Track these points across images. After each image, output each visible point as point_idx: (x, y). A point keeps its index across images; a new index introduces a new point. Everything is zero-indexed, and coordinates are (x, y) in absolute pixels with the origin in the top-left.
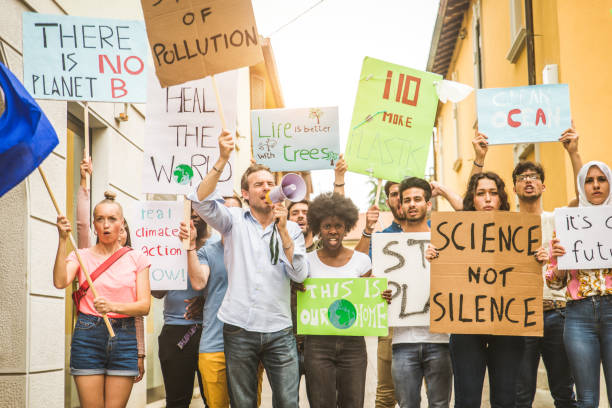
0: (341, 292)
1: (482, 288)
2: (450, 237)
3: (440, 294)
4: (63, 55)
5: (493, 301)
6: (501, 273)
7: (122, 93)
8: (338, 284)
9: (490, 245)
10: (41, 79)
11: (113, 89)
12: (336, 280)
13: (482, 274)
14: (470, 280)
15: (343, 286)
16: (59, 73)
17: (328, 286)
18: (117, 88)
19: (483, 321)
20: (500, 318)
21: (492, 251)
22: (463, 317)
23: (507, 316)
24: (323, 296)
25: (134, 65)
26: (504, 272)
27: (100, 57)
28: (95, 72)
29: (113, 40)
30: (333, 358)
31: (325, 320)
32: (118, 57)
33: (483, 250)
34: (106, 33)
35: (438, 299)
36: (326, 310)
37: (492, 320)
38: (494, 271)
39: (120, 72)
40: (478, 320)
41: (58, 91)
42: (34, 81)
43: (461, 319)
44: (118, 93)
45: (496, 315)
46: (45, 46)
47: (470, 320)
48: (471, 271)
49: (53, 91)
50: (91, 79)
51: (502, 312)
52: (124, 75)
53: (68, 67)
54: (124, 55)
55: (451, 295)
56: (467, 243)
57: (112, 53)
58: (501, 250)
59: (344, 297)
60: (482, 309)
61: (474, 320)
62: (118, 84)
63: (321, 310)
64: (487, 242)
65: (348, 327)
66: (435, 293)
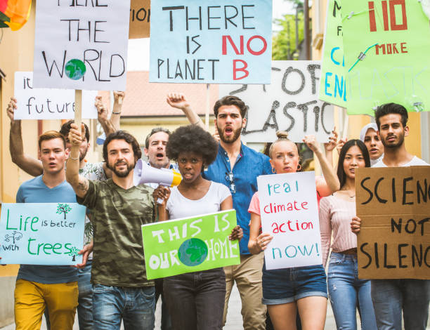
0: (189, 231)
1: (405, 238)
2: (373, 191)
3: (366, 244)
4: (188, 38)
5: (414, 248)
6: (419, 223)
7: (244, 74)
8: (186, 225)
9: (409, 198)
10: (165, 63)
11: (235, 70)
12: (184, 222)
13: (403, 224)
14: (393, 231)
15: (191, 226)
16: (183, 56)
17: (176, 228)
18: (238, 70)
19: (405, 266)
20: (420, 264)
21: (412, 203)
22: (387, 264)
23: (425, 262)
24: (172, 239)
25: (257, 45)
26: (422, 222)
27: (224, 38)
28: (217, 53)
29: (238, 20)
30: (192, 289)
31: (176, 261)
32: (242, 37)
33: (404, 203)
34: (231, 12)
35: (364, 248)
36: (176, 252)
37: (414, 265)
38: (414, 222)
39: (242, 53)
40: (401, 266)
41: (181, 75)
42: (159, 65)
43: (385, 266)
44: (240, 74)
45: (416, 261)
46: (171, 30)
47: (394, 267)
48: (393, 222)
49: (177, 75)
50: (213, 61)
51: (421, 259)
52: (247, 56)
53: (192, 50)
54: (248, 35)
55: (376, 244)
56: (389, 197)
57: (235, 33)
58: (419, 202)
59: (193, 236)
60: (405, 257)
61: (398, 266)
62: (240, 65)
63: (171, 252)
64: (407, 195)
65: (200, 263)
66: (362, 243)
